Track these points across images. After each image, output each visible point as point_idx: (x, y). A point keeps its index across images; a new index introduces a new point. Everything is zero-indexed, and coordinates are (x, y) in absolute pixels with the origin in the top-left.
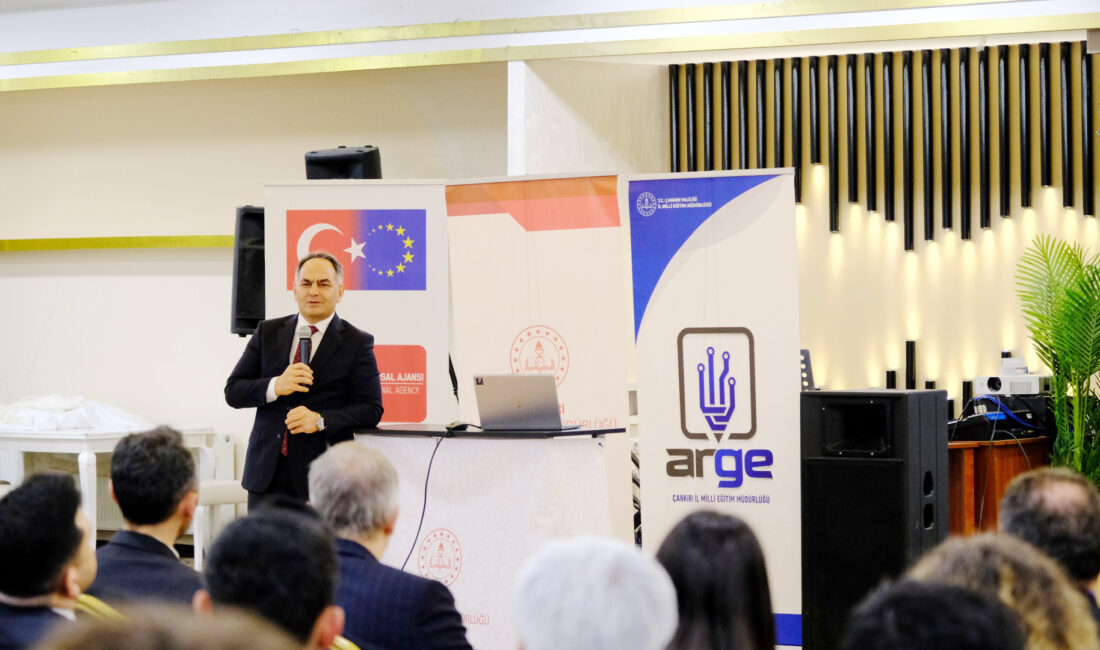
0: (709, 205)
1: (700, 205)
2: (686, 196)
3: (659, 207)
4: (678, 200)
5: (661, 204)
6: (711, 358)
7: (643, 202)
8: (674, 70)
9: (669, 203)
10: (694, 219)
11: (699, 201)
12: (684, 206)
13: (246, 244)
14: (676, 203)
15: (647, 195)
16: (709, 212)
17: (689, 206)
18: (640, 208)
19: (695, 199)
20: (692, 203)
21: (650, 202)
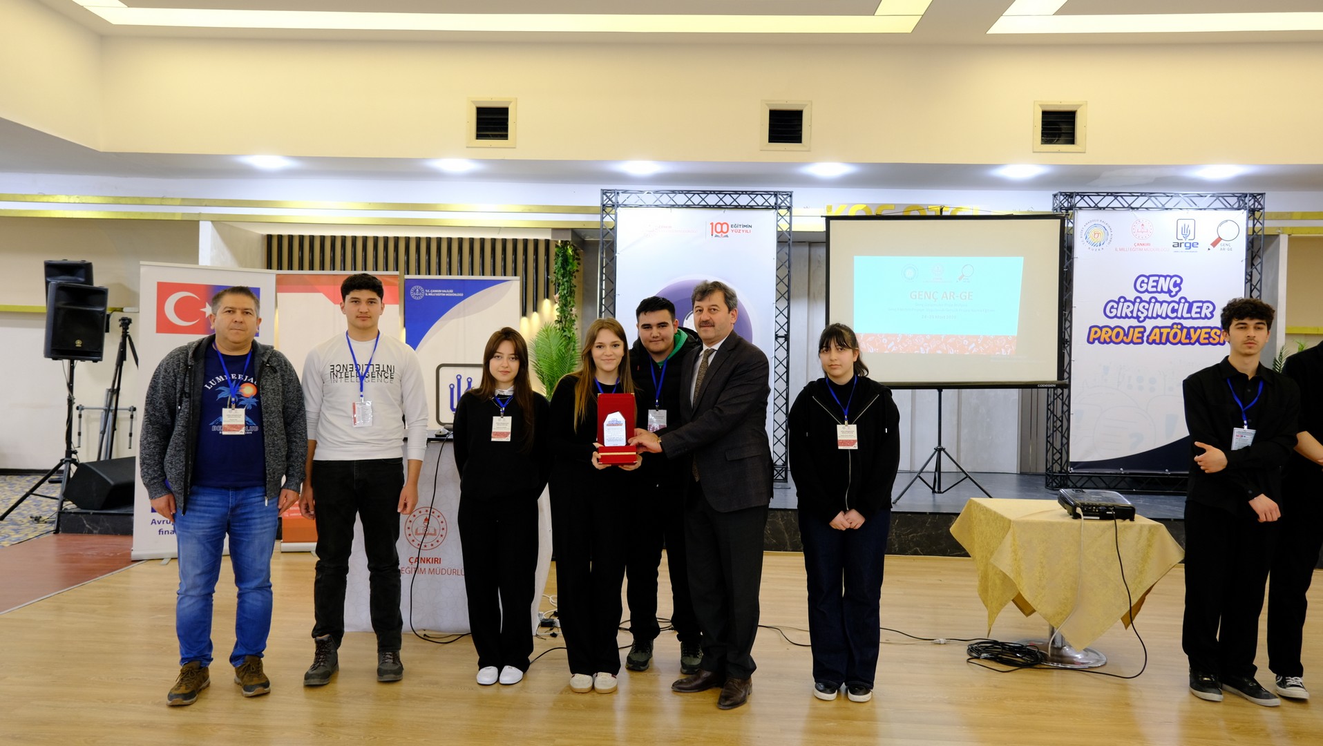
0: (462, 295)
1: (455, 295)
2: (446, 289)
3: (426, 294)
4: (440, 291)
5: (428, 293)
6: (459, 381)
7: (415, 291)
8: (270, 237)
9: (433, 293)
10: (449, 303)
11: (454, 292)
12: (444, 295)
13: (60, 304)
14: (438, 293)
15: (418, 288)
16: (459, 300)
17: (447, 295)
18: (413, 295)
19: (451, 291)
20: (450, 293)
21: (420, 291)
